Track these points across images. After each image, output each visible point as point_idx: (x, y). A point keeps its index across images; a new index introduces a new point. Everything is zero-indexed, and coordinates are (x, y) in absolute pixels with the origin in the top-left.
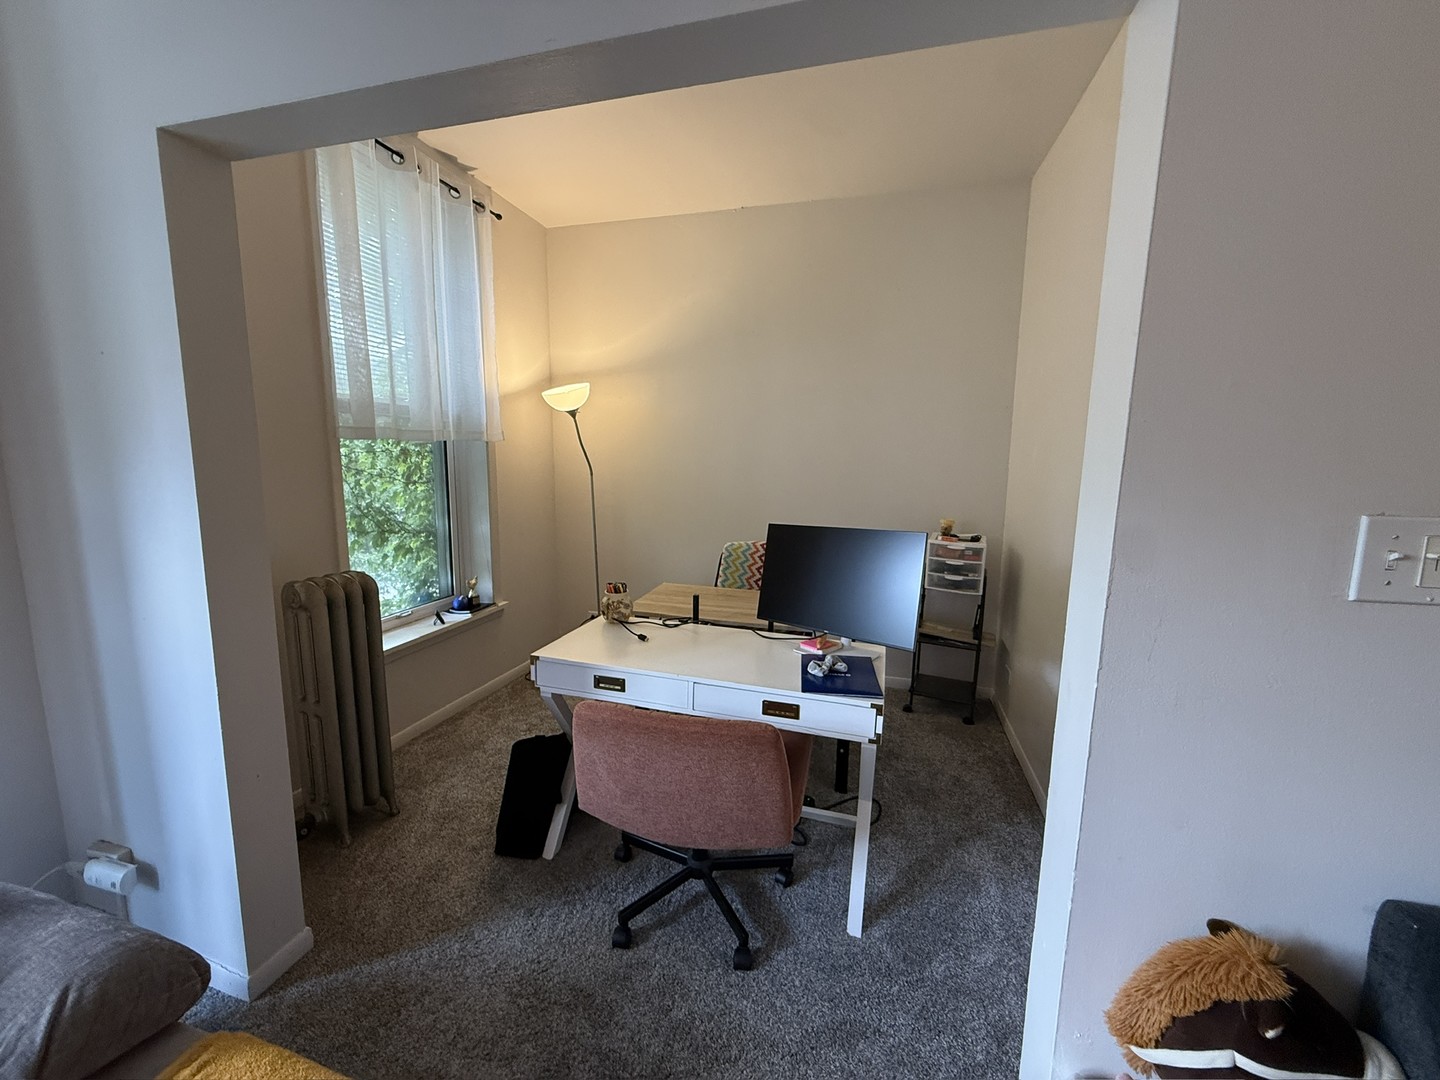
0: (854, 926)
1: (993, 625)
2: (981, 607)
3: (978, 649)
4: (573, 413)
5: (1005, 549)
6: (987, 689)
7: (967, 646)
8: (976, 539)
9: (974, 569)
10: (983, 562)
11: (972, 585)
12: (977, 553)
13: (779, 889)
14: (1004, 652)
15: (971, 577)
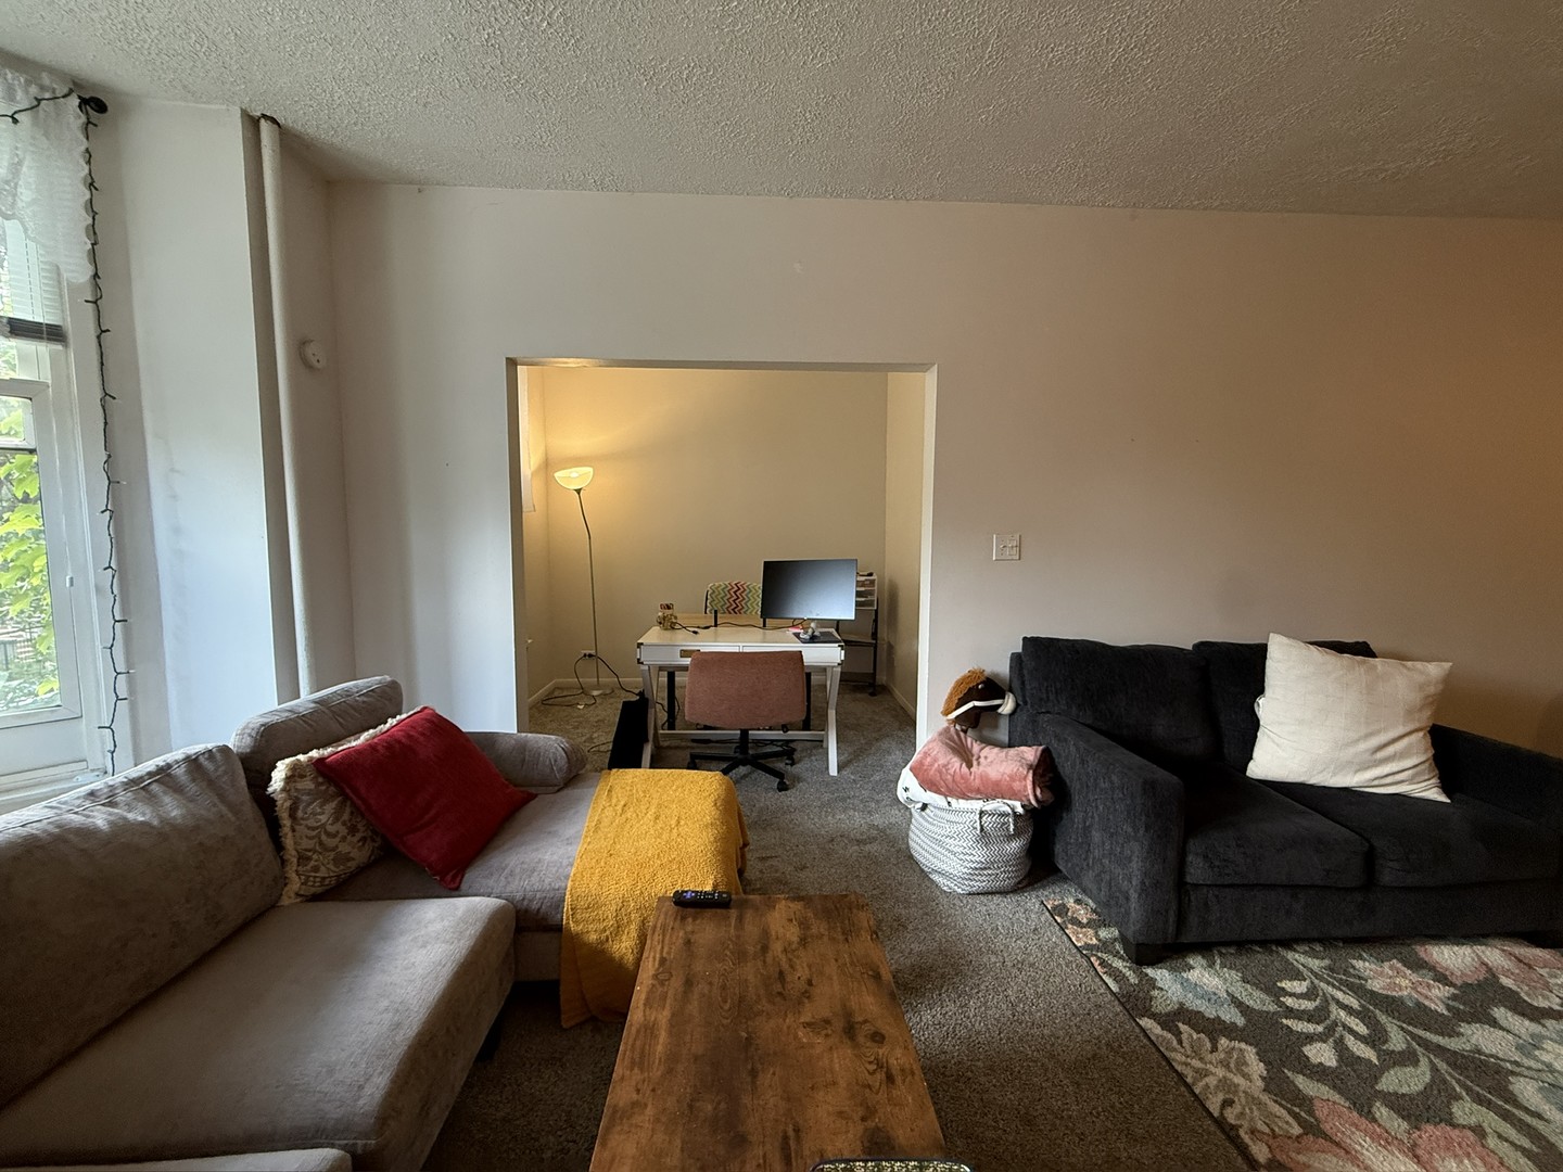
0: (833, 771)
1: (883, 633)
2: (876, 621)
3: (875, 647)
4: (578, 491)
5: (887, 581)
6: (882, 678)
7: (869, 645)
8: (871, 575)
9: (871, 593)
10: (876, 588)
11: (870, 603)
12: (872, 582)
13: (789, 767)
14: (891, 647)
15: (869, 598)
